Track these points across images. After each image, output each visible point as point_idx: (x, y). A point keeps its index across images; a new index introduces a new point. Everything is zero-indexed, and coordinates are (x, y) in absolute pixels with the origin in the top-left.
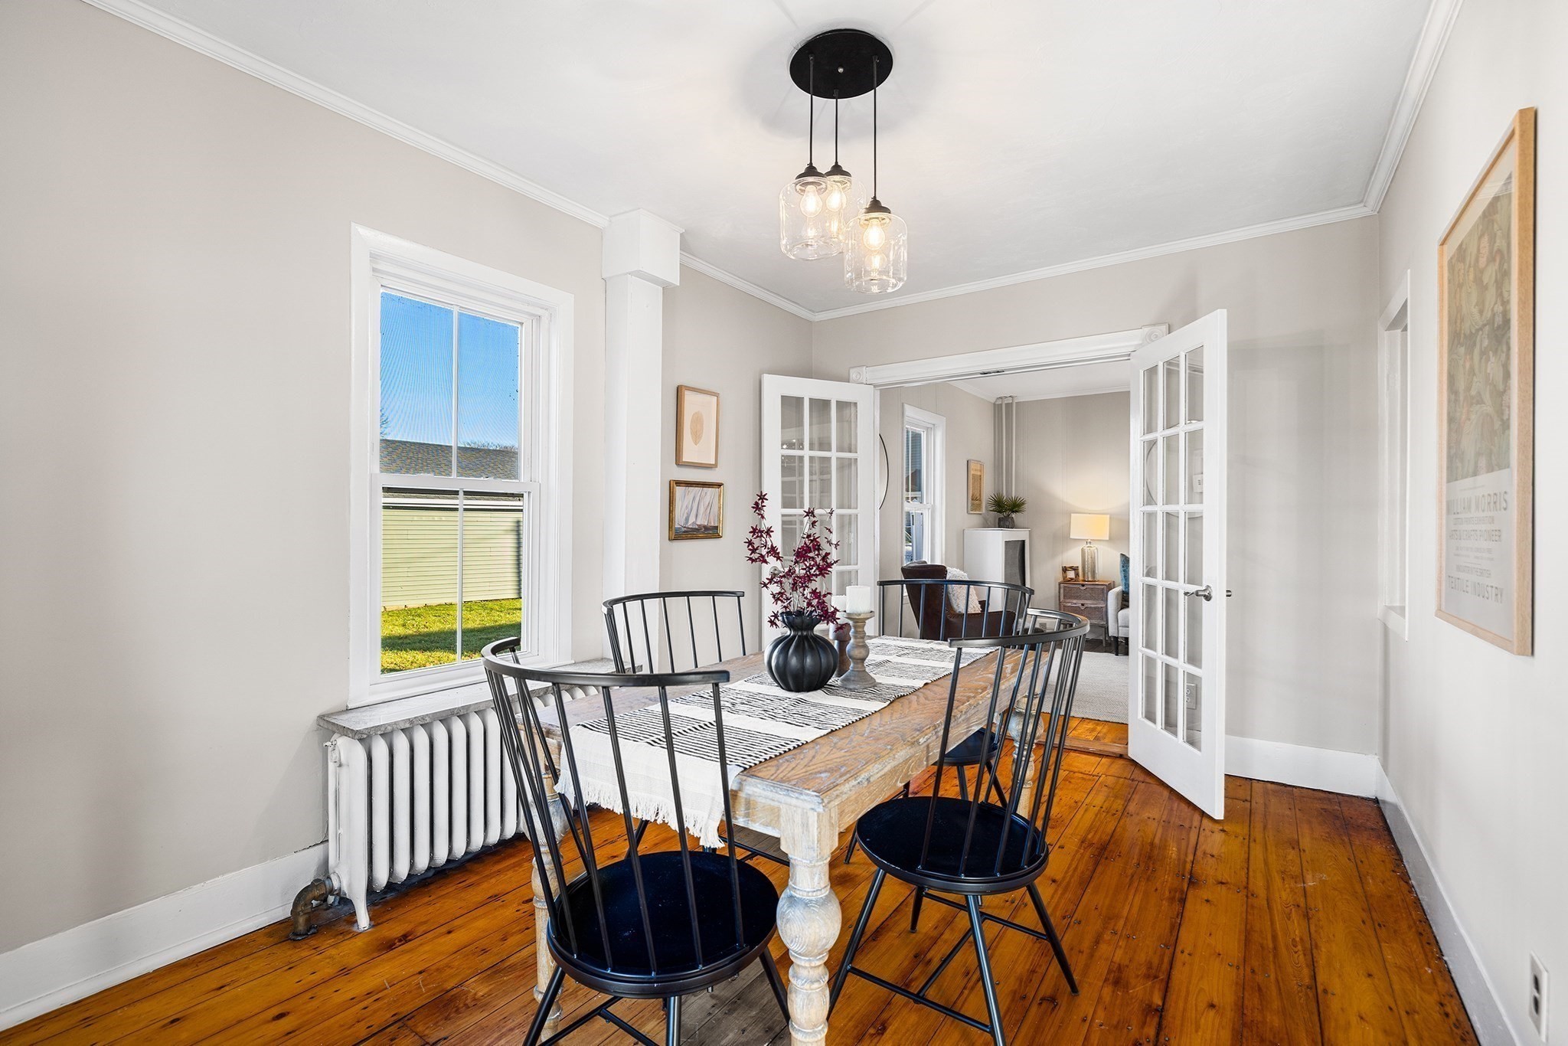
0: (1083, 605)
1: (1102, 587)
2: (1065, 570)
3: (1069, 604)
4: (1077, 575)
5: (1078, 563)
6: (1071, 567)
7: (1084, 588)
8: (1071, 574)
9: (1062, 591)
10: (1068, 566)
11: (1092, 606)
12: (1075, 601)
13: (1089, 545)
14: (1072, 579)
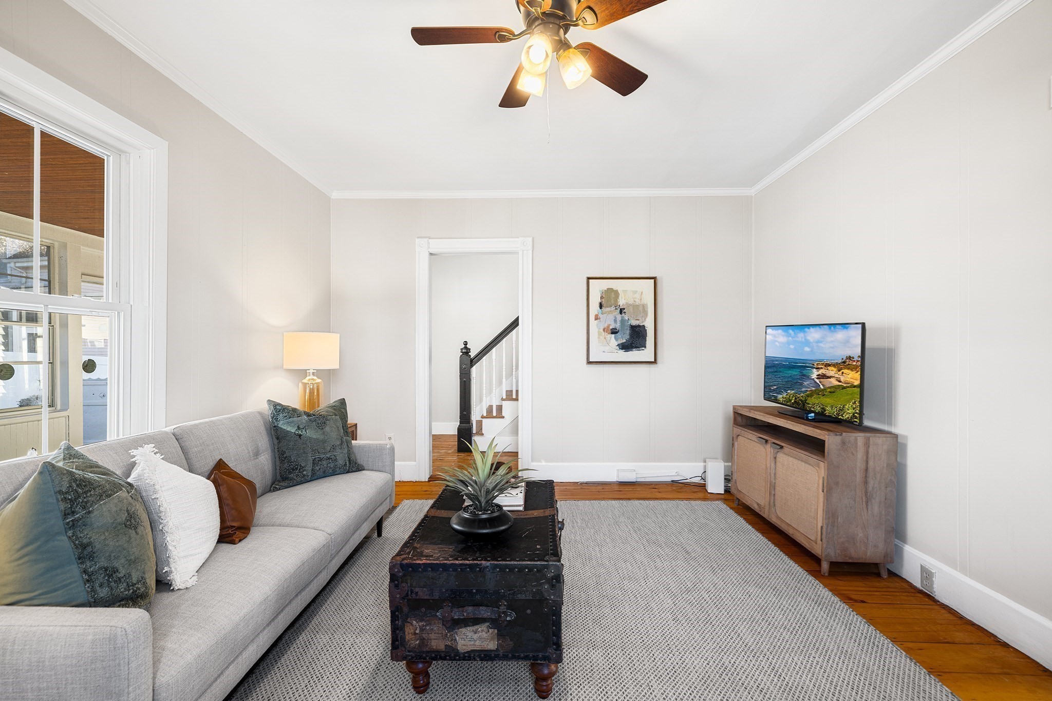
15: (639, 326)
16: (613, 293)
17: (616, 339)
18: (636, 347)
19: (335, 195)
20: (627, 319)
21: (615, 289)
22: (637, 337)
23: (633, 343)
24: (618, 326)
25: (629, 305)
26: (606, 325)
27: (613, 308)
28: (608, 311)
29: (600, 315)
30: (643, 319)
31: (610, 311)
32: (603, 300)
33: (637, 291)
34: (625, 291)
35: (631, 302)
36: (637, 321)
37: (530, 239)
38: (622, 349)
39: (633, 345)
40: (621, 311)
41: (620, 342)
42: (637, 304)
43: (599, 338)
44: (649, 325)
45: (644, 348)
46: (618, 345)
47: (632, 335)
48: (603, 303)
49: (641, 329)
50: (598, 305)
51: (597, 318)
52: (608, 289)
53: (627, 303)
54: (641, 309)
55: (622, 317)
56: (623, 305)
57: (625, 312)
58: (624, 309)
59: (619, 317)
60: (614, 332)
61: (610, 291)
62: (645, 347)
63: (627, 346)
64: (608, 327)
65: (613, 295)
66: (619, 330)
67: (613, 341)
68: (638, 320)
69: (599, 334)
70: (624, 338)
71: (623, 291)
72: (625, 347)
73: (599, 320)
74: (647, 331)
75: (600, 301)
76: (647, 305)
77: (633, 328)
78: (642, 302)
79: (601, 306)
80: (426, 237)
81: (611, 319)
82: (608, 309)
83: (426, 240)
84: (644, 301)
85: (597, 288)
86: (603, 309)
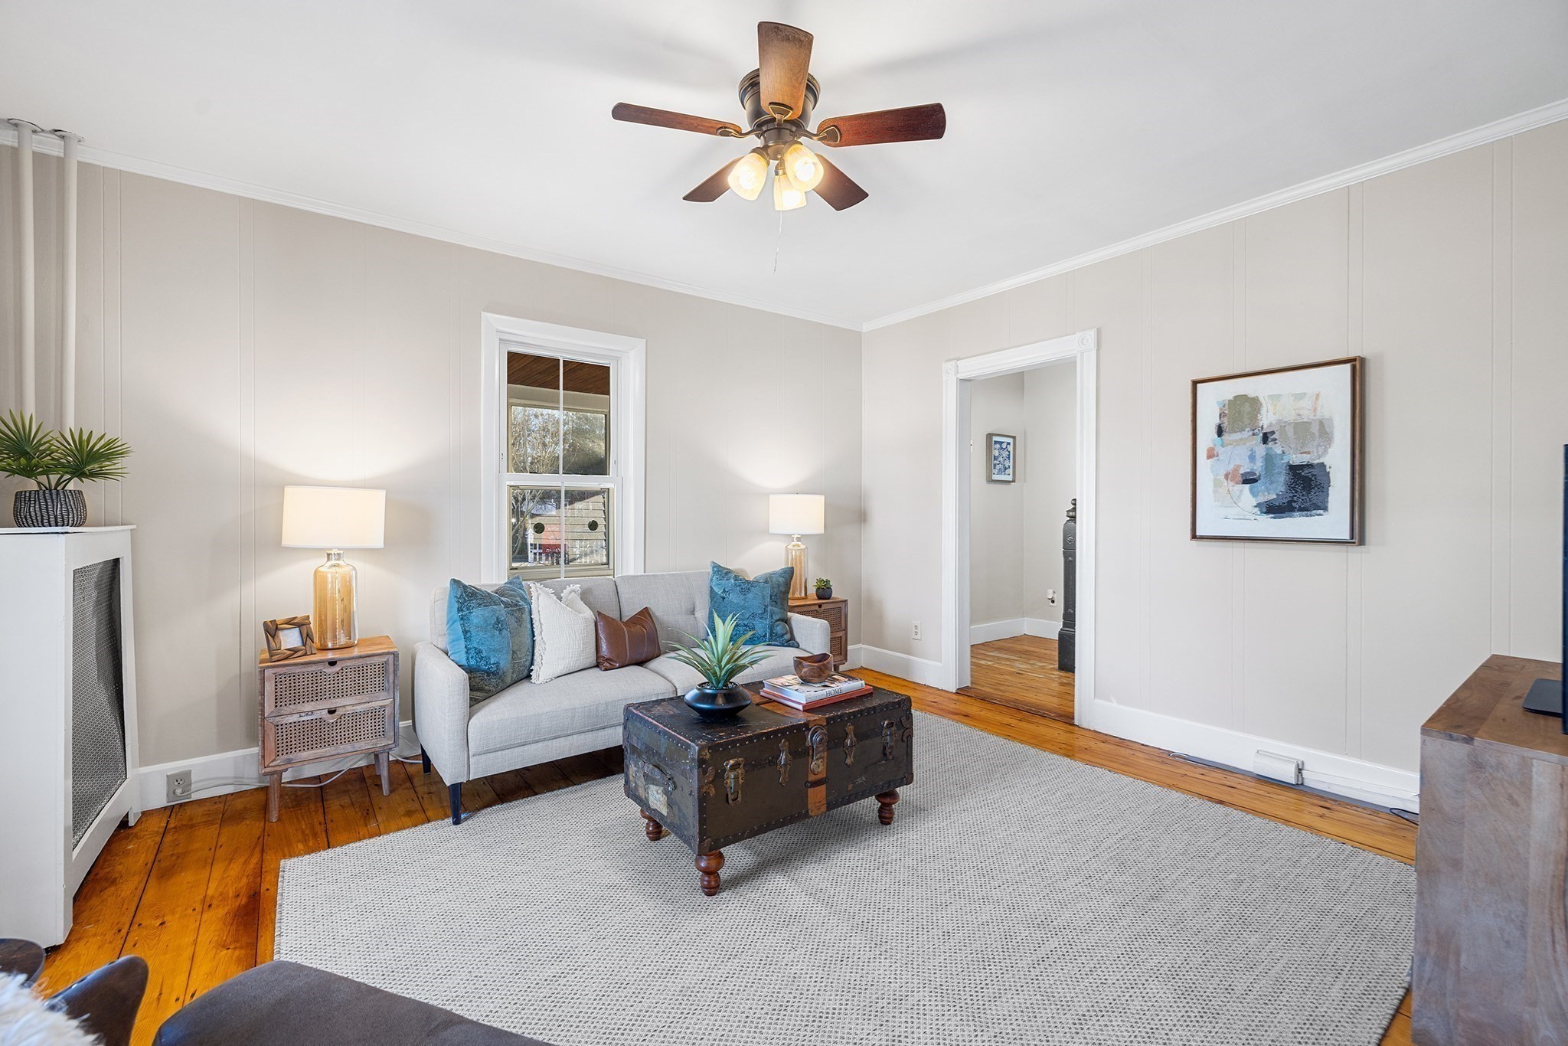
0: (331, 712)
1: (383, 659)
2: (272, 630)
3: (294, 718)
4: (307, 637)
5: (305, 608)
6: (288, 622)
7: (336, 668)
8: (290, 639)
9: (269, 687)
10: (280, 617)
11: (359, 708)
12: (308, 707)
13: (333, 562)
14: (295, 651)
15: (1310, 466)
16: (1247, 404)
17: (1254, 494)
18: (1301, 510)
19: (865, 328)
20: (1279, 452)
21: (1251, 394)
22: (1304, 488)
23: (1295, 502)
24: (1258, 467)
25: (1283, 425)
26: (1231, 467)
27: (1247, 433)
28: (1236, 441)
29: (1219, 449)
30: (1321, 450)
31: (1241, 439)
32: (1225, 420)
33: (1305, 394)
34: (1275, 398)
35: (1291, 417)
36: (1305, 455)
37: (1093, 333)
38: (1267, 513)
39: (1294, 504)
40: (1265, 439)
41: (1262, 499)
42: (1305, 420)
43: (1215, 492)
44: (1337, 461)
45: (1321, 512)
46: (1258, 505)
47: (1291, 487)
48: (1224, 426)
49: (1314, 471)
50: (1214, 430)
51: (1211, 455)
52: (1235, 397)
53: (1279, 421)
54: (1315, 429)
55: (1267, 449)
56: (1271, 425)
57: (1275, 440)
58: (1273, 433)
59: (1261, 450)
60: (1249, 480)
61: (1240, 400)
62: (1325, 509)
63: (1280, 506)
64: (1236, 470)
65: (1247, 408)
66: (1260, 476)
67: (1248, 499)
68: (1309, 453)
69: (1217, 484)
70: (1275, 489)
71: (1271, 397)
72: (1273, 509)
73: (1216, 458)
74: (1331, 475)
75: (1218, 421)
76: (1330, 420)
77: (1294, 470)
78: (1318, 413)
79: (1220, 432)
80: (953, 359)
81: (1242, 452)
82: (1237, 436)
83: (953, 363)
84: (1324, 412)
85: (1212, 399)
86: (1226, 436)
